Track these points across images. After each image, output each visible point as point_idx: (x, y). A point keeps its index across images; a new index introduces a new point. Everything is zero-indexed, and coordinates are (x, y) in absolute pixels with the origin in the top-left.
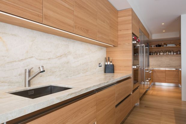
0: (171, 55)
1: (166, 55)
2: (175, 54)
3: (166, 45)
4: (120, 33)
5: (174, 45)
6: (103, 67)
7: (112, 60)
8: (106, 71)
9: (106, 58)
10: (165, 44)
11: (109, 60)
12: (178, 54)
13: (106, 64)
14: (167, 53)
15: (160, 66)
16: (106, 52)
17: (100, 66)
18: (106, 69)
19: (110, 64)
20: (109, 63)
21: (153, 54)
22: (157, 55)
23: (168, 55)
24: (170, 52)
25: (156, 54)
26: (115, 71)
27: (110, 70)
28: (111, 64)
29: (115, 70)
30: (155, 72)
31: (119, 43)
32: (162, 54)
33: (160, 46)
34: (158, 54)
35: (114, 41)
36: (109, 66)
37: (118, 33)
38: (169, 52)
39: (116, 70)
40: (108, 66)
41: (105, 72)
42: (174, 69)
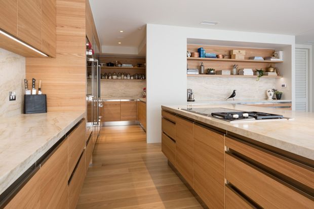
0: (127, 79)
1: (121, 79)
2: (132, 78)
3: (121, 65)
4: (59, 31)
5: (130, 66)
6: (19, 100)
7: (41, 86)
8: (27, 110)
9: (26, 81)
10: (119, 63)
11: (34, 85)
12: (135, 79)
13: (28, 93)
14: (123, 76)
15: (112, 96)
16: (27, 66)
17: (13, 100)
18: (28, 105)
19: (37, 95)
20: (34, 92)
21: (103, 77)
22: (108, 78)
23: (124, 79)
24: (126, 75)
25: (106, 77)
26: (49, 109)
27: (37, 106)
28: (40, 93)
29: (48, 105)
30: (106, 105)
31: (58, 51)
32: (115, 77)
33: (112, 65)
34: (110, 77)
35: (49, 45)
36: (35, 97)
37: (57, 31)
38: (124, 75)
39: (51, 106)
40: (31, 99)
41: (24, 111)
42: (128, 100)
